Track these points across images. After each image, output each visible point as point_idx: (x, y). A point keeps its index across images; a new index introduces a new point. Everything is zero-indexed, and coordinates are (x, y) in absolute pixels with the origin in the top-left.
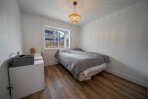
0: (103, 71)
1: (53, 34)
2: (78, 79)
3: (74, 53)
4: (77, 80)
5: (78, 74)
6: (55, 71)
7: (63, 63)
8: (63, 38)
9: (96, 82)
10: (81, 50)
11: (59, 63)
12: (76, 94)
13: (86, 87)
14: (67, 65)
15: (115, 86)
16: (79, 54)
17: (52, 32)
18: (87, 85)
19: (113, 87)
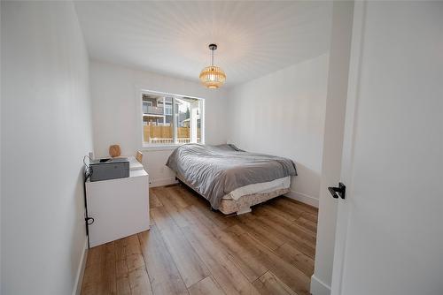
0: (282, 197)
1: (159, 103)
2: (220, 209)
3: (215, 156)
4: (218, 213)
5: (221, 200)
6: (169, 199)
7: (189, 179)
8: (188, 115)
9: (261, 218)
10: (233, 148)
11: (177, 182)
12: (215, 236)
13: (237, 226)
14: (197, 184)
15: (301, 224)
16: (227, 157)
17: (155, 99)
18: (241, 222)
19: (296, 226)
